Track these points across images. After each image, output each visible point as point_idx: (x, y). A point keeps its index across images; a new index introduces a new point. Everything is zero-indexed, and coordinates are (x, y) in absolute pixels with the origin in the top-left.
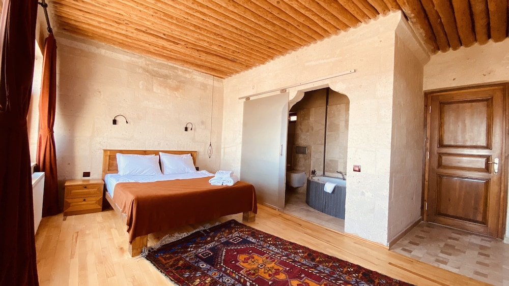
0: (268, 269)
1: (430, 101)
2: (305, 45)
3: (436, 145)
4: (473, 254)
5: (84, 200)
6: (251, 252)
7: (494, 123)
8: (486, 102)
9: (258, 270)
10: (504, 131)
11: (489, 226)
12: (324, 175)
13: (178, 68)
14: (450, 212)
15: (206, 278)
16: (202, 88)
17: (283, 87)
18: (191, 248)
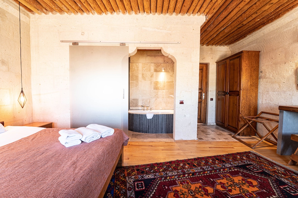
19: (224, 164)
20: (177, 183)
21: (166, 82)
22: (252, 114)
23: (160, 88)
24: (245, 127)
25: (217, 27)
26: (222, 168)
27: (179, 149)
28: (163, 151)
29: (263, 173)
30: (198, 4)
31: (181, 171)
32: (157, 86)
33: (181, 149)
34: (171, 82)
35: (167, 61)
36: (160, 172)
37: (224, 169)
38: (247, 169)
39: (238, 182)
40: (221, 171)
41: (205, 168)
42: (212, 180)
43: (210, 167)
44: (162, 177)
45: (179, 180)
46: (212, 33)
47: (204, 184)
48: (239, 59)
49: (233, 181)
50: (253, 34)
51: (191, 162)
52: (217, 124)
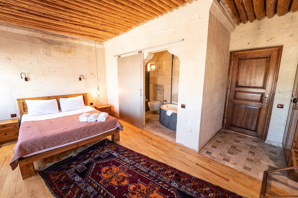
0: (118, 177)
1: (233, 57)
2: (151, 19)
3: (234, 85)
4: (245, 153)
5: (6, 134)
6: (112, 164)
7: (269, 72)
8: (266, 59)
9: (112, 179)
10: (274, 78)
11: (258, 133)
12: (171, 103)
13: (68, 37)
14: (238, 125)
15: (76, 189)
16: (88, 49)
17: (140, 49)
18: (74, 164)
20: (120, 166)
45: (123, 165)
49: (149, 193)
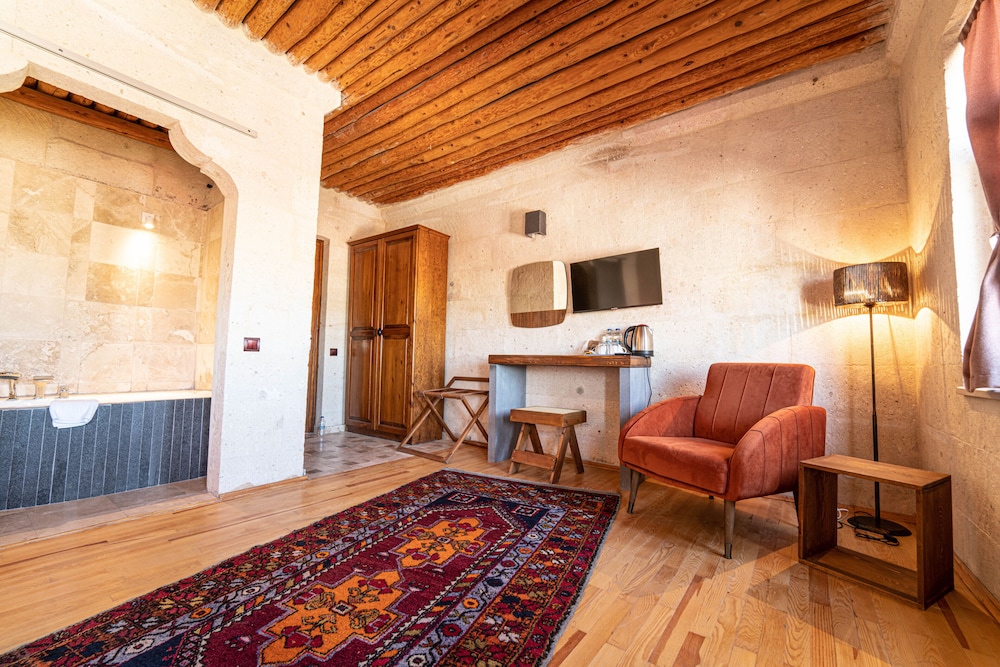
19: (400, 510)
20: (282, 608)
21: (156, 274)
22: (436, 383)
23: (123, 298)
24: (424, 418)
25: (363, 139)
26: (399, 520)
27: (245, 518)
28: (174, 543)
29: (480, 500)
30: (330, 46)
31: (281, 571)
32: (108, 288)
33: (254, 515)
34: (183, 277)
35: (171, 194)
36: (191, 609)
37: (404, 521)
38: (451, 503)
39: (443, 534)
40: (398, 527)
41: (355, 536)
42: (385, 554)
43: (367, 528)
44: (212, 620)
45: (284, 597)
46: (349, 154)
47: (368, 572)
48: (410, 243)
49: (432, 536)
50: (436, 194)
51: (307, 539)
52: (349, 428)
